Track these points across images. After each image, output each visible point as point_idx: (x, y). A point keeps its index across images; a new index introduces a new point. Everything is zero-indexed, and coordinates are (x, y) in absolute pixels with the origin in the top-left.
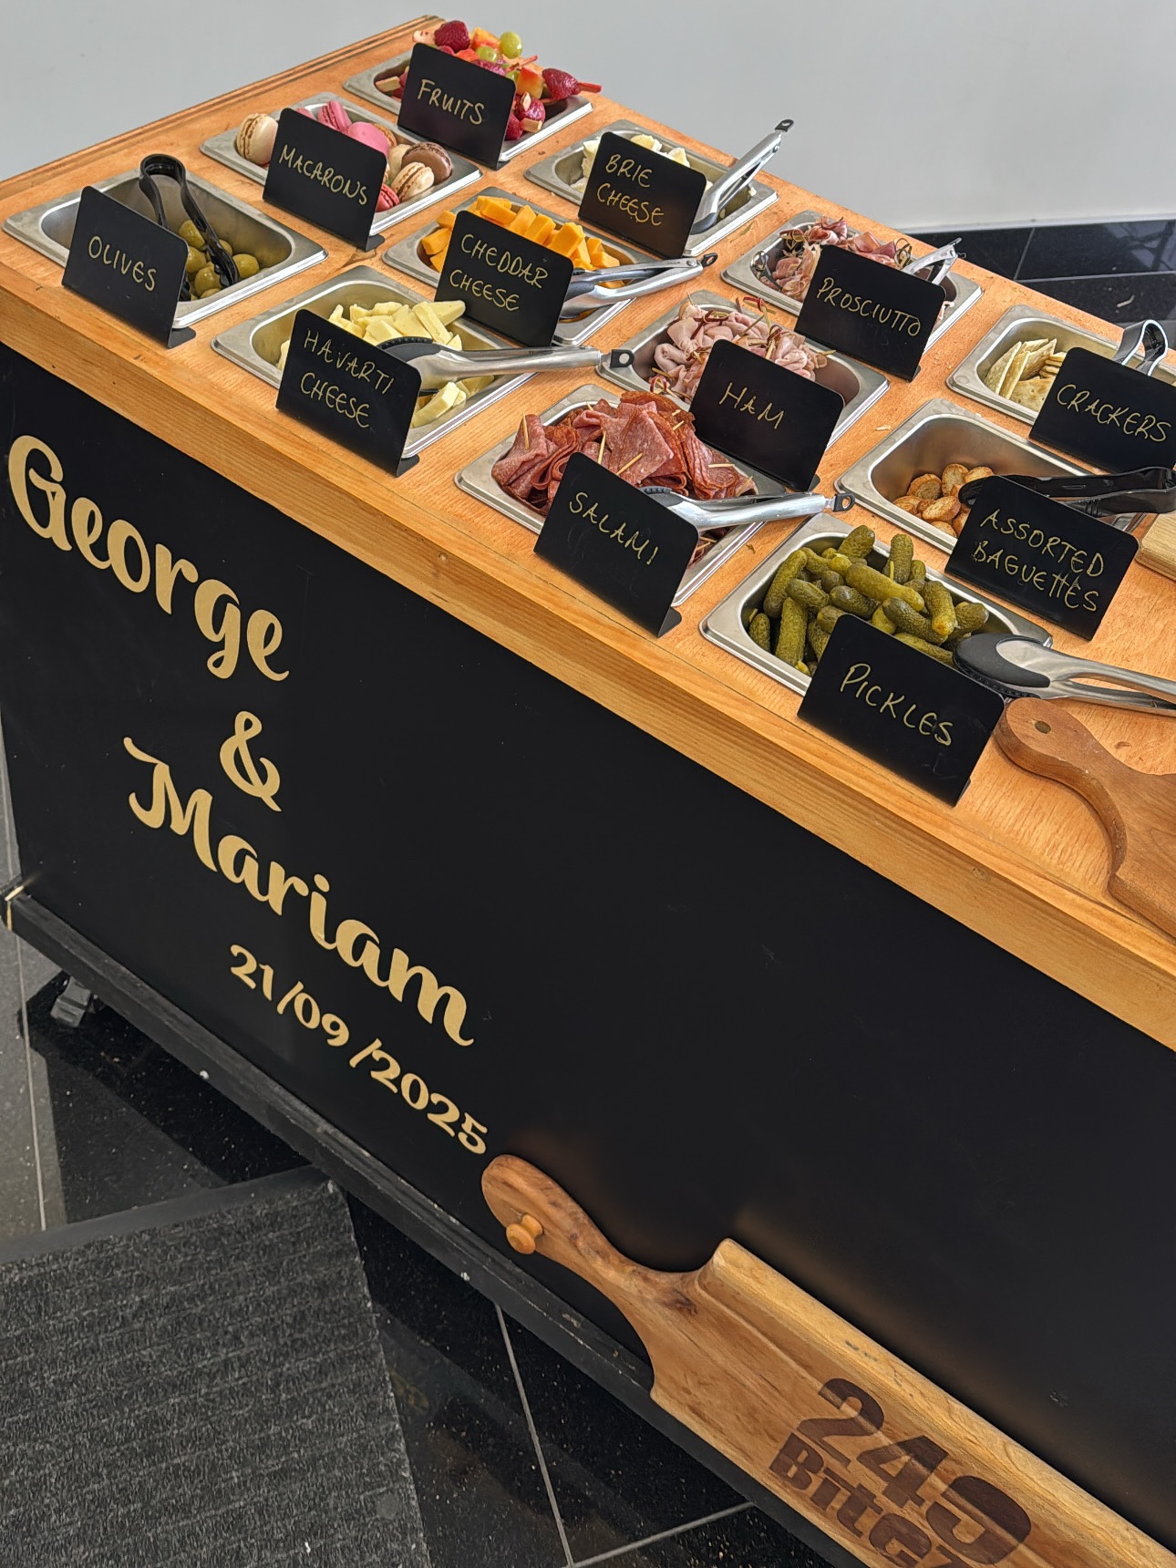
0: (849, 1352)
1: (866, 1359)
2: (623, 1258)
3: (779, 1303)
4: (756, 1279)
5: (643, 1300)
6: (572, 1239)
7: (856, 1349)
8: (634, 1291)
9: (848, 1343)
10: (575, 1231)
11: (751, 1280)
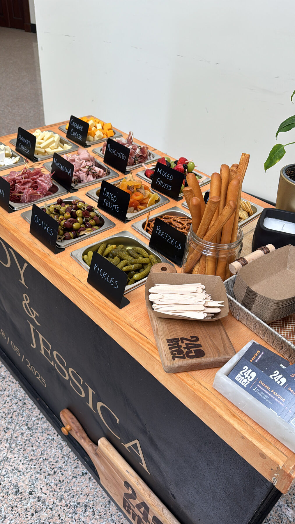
0: (127, 473)
1: (130, 476)
2: (90, 440)
3: (111, 456)
4: (107, 449)
5: (90, 452)
6: (76, 432)
7: (129, 473)
8: (89, 449)
9: (127, 471)
10: (77, 431)
11: (106, 449)
